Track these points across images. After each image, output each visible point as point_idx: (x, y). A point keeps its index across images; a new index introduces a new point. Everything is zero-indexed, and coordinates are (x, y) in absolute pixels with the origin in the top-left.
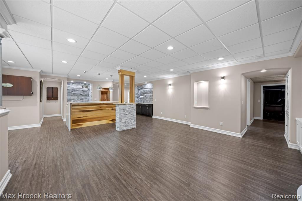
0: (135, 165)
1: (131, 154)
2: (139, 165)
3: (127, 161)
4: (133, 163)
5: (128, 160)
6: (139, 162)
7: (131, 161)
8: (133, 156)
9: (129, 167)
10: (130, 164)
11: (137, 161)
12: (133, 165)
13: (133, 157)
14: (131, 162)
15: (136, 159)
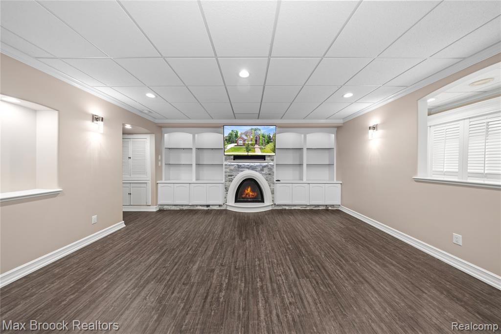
0: (316, 263)
1: (318, 290)
2: (311, 260)
3: (329, 275)
4: (319, 268)
5: (327, 278)
6: (309, 266)
7: (322, 273)
8: (314, 282)
9: (327, 264)
10: (325, 269)
11: (311, 269)
12: (319, 264)
13: (315, 280)
14: (322, 270)
15: (311, 271)
